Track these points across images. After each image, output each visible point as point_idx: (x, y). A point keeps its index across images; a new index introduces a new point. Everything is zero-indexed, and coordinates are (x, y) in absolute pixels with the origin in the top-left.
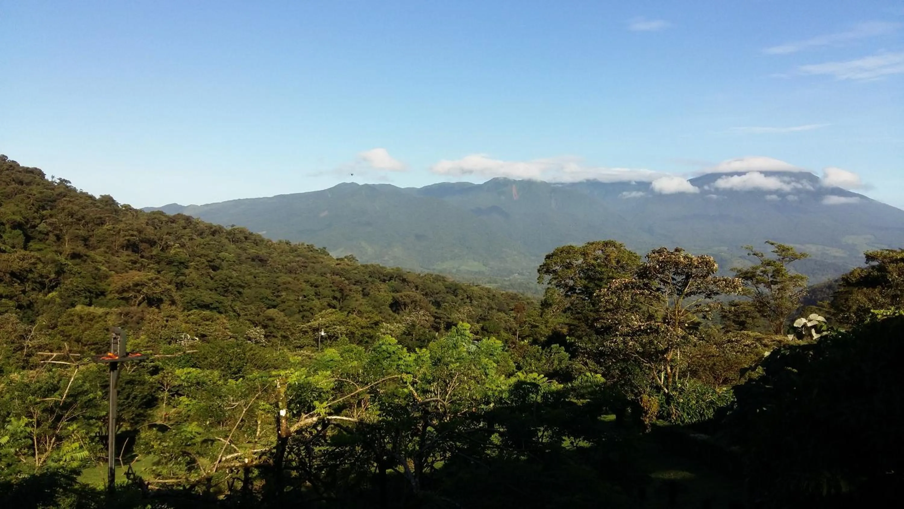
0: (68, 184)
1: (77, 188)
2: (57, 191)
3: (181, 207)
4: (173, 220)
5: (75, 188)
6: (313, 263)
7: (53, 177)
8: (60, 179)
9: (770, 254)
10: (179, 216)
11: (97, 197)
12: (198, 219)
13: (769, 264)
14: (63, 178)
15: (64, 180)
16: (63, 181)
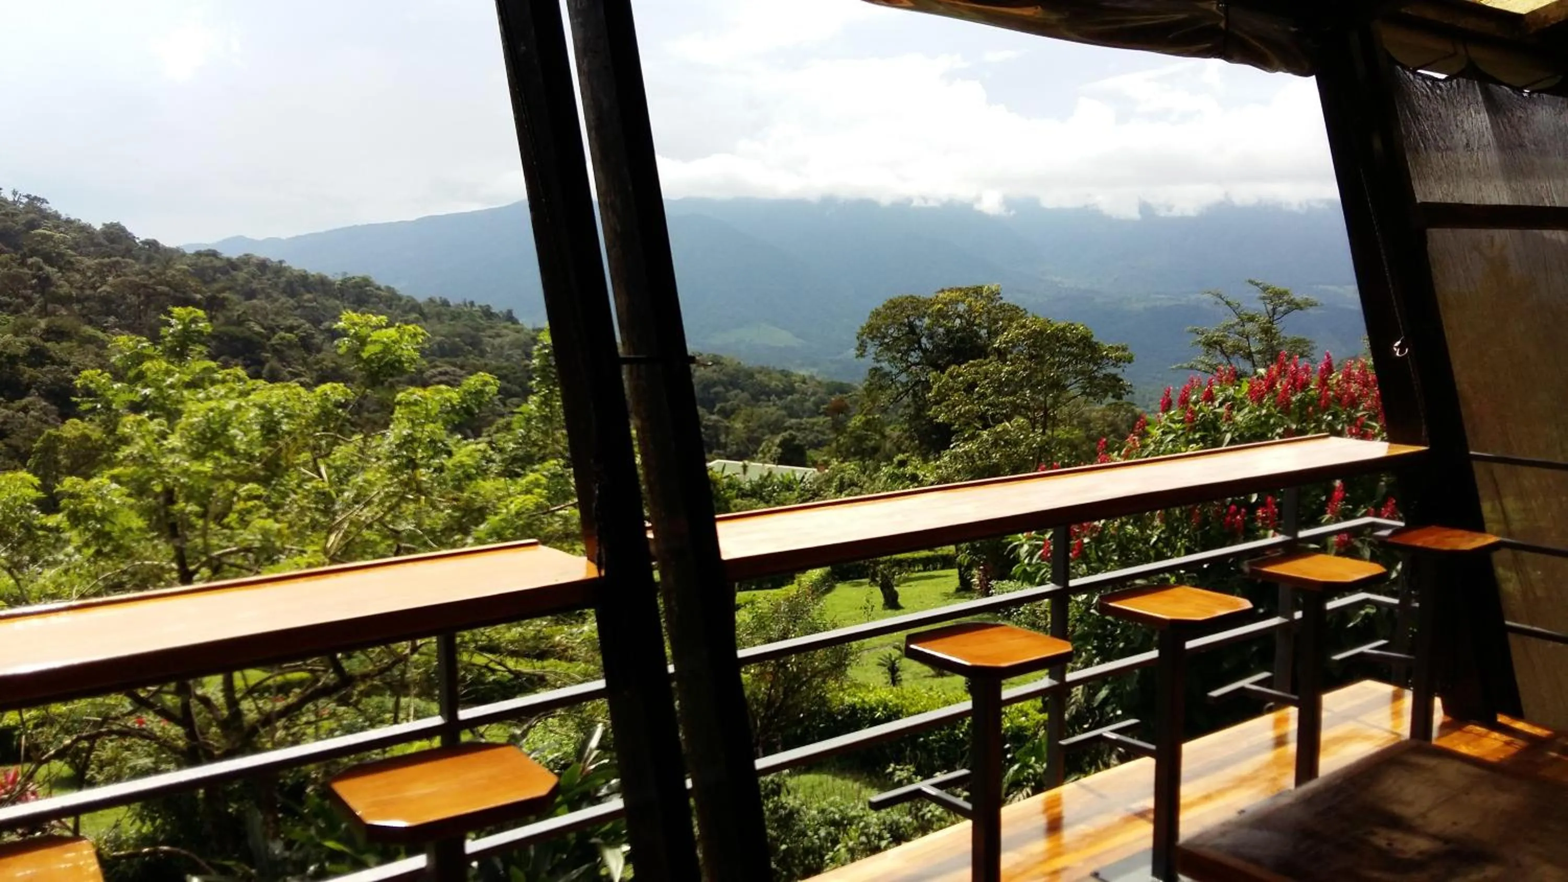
0: (44, 206)
1: (60, 212)
2: (22, 219)
3: (252, 242)
4: (232, 265)
5: (56, 212)
6: (490, 337)
7: (15, 193)
8: (28, 196)
9: (1257, 306)
10: (246, 260)
11: (98, 227)
12: (281, 262)
13: (1251, 319)
14: (33, 195)
15: (35, 198)
16: (32, 199)
